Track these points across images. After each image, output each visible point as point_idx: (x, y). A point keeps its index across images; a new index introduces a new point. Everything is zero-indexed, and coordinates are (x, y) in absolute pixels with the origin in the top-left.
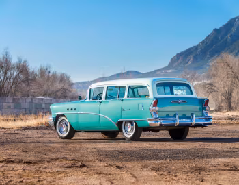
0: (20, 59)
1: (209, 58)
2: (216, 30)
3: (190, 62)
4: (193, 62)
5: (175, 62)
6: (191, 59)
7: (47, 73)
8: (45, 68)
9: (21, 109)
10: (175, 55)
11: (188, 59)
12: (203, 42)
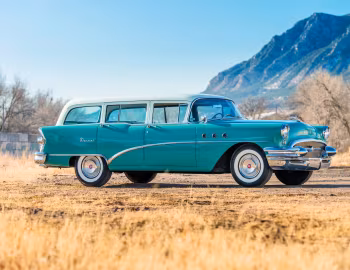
1: (266, 79)
2: (276, 37)
3: (238, 85)
4: (243, 85)
5: (216, 84)
6: (241, 81)
7: (48, 100)
8: (45, 93)
10: (216, 74)
11: (235, 80)
12: (258, 56)
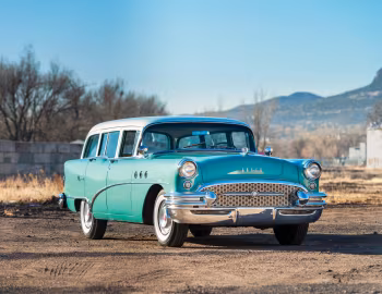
0: (54, 67)
8: (114, 85)
9: (32, 163)
